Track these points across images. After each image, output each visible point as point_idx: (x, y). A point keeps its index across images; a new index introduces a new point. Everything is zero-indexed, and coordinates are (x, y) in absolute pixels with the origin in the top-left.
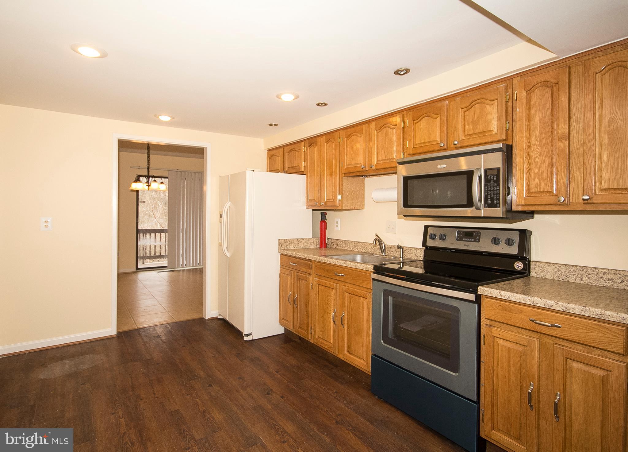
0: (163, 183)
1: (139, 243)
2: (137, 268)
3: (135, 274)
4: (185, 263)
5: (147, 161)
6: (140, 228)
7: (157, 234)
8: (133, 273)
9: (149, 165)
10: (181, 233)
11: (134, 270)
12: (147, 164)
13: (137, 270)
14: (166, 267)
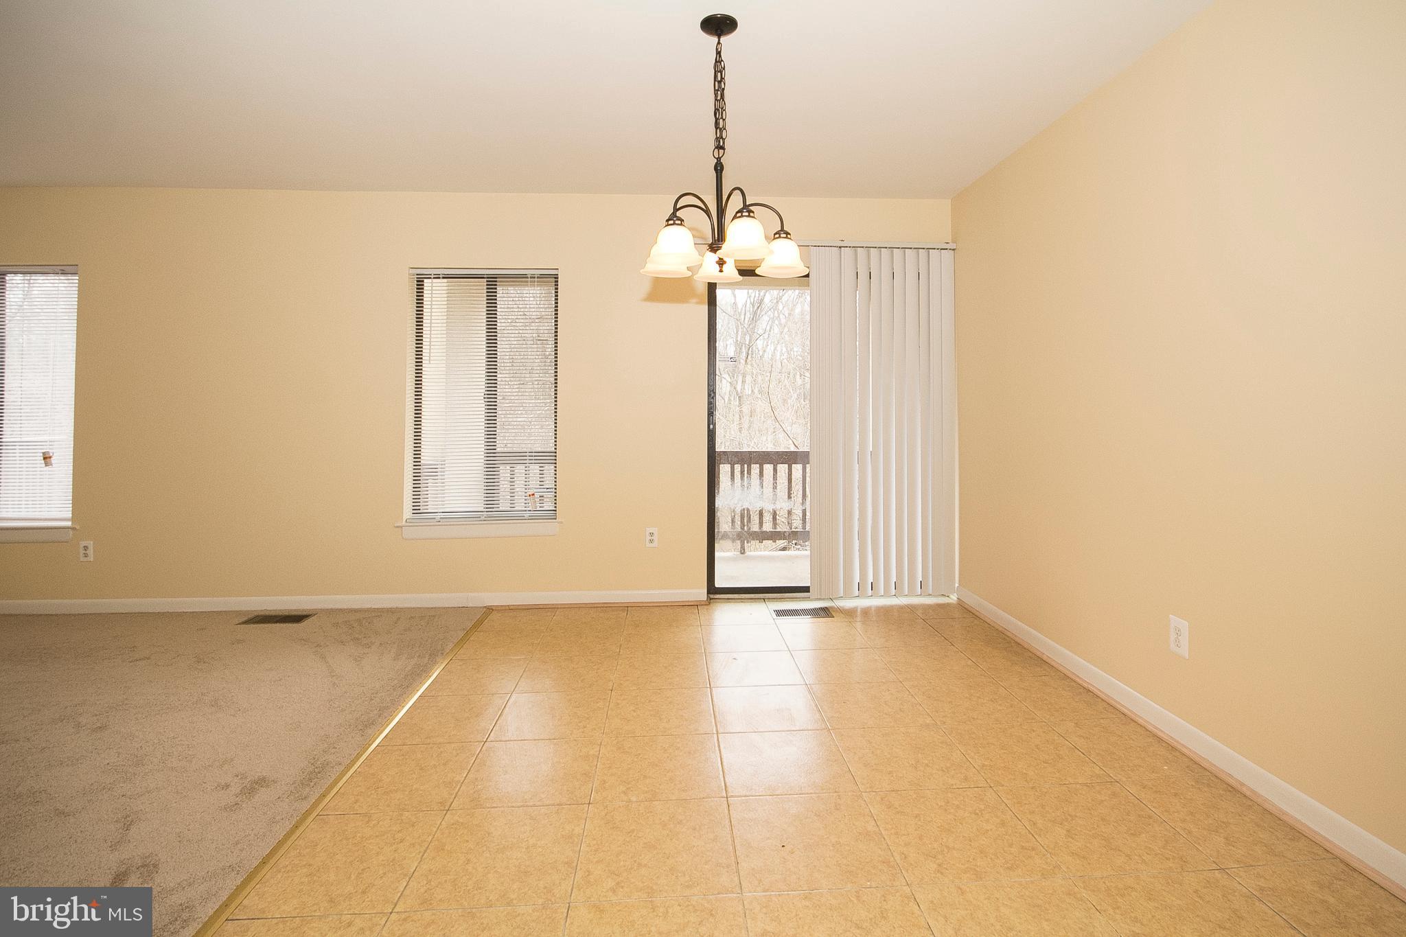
0: (787, 233)
1: (719, 502)
2: (712, 589)
3: (702, 610)
4: (871, 579)
5: (711, 133)
6: (719, 448)
7: (780, 467)
8: (696, 605)
9: (723, 148)
10: (856, 466)
11: (701, 593)
12: (712, 144)
13: (712, 596)
14: (806, 589)
